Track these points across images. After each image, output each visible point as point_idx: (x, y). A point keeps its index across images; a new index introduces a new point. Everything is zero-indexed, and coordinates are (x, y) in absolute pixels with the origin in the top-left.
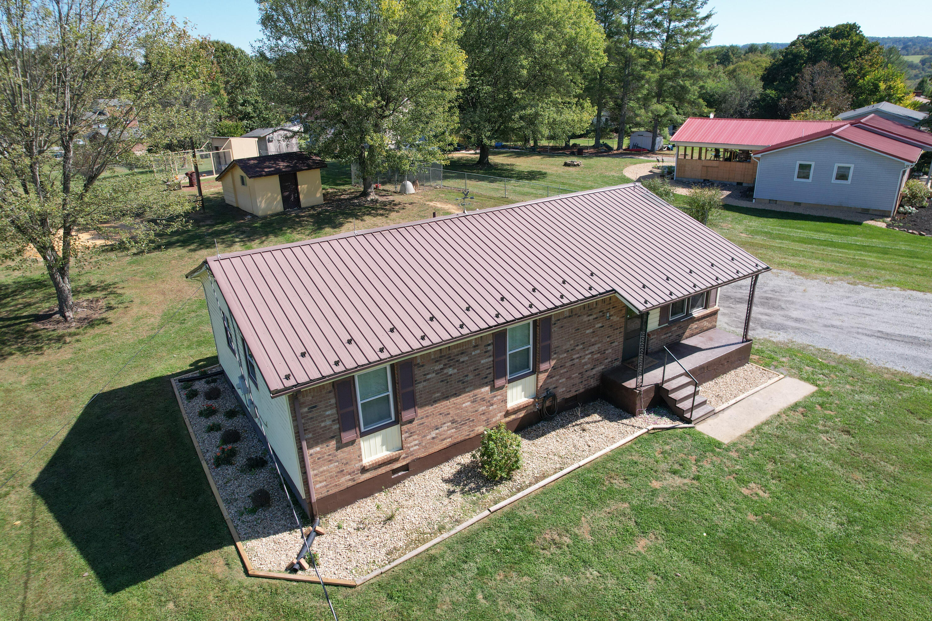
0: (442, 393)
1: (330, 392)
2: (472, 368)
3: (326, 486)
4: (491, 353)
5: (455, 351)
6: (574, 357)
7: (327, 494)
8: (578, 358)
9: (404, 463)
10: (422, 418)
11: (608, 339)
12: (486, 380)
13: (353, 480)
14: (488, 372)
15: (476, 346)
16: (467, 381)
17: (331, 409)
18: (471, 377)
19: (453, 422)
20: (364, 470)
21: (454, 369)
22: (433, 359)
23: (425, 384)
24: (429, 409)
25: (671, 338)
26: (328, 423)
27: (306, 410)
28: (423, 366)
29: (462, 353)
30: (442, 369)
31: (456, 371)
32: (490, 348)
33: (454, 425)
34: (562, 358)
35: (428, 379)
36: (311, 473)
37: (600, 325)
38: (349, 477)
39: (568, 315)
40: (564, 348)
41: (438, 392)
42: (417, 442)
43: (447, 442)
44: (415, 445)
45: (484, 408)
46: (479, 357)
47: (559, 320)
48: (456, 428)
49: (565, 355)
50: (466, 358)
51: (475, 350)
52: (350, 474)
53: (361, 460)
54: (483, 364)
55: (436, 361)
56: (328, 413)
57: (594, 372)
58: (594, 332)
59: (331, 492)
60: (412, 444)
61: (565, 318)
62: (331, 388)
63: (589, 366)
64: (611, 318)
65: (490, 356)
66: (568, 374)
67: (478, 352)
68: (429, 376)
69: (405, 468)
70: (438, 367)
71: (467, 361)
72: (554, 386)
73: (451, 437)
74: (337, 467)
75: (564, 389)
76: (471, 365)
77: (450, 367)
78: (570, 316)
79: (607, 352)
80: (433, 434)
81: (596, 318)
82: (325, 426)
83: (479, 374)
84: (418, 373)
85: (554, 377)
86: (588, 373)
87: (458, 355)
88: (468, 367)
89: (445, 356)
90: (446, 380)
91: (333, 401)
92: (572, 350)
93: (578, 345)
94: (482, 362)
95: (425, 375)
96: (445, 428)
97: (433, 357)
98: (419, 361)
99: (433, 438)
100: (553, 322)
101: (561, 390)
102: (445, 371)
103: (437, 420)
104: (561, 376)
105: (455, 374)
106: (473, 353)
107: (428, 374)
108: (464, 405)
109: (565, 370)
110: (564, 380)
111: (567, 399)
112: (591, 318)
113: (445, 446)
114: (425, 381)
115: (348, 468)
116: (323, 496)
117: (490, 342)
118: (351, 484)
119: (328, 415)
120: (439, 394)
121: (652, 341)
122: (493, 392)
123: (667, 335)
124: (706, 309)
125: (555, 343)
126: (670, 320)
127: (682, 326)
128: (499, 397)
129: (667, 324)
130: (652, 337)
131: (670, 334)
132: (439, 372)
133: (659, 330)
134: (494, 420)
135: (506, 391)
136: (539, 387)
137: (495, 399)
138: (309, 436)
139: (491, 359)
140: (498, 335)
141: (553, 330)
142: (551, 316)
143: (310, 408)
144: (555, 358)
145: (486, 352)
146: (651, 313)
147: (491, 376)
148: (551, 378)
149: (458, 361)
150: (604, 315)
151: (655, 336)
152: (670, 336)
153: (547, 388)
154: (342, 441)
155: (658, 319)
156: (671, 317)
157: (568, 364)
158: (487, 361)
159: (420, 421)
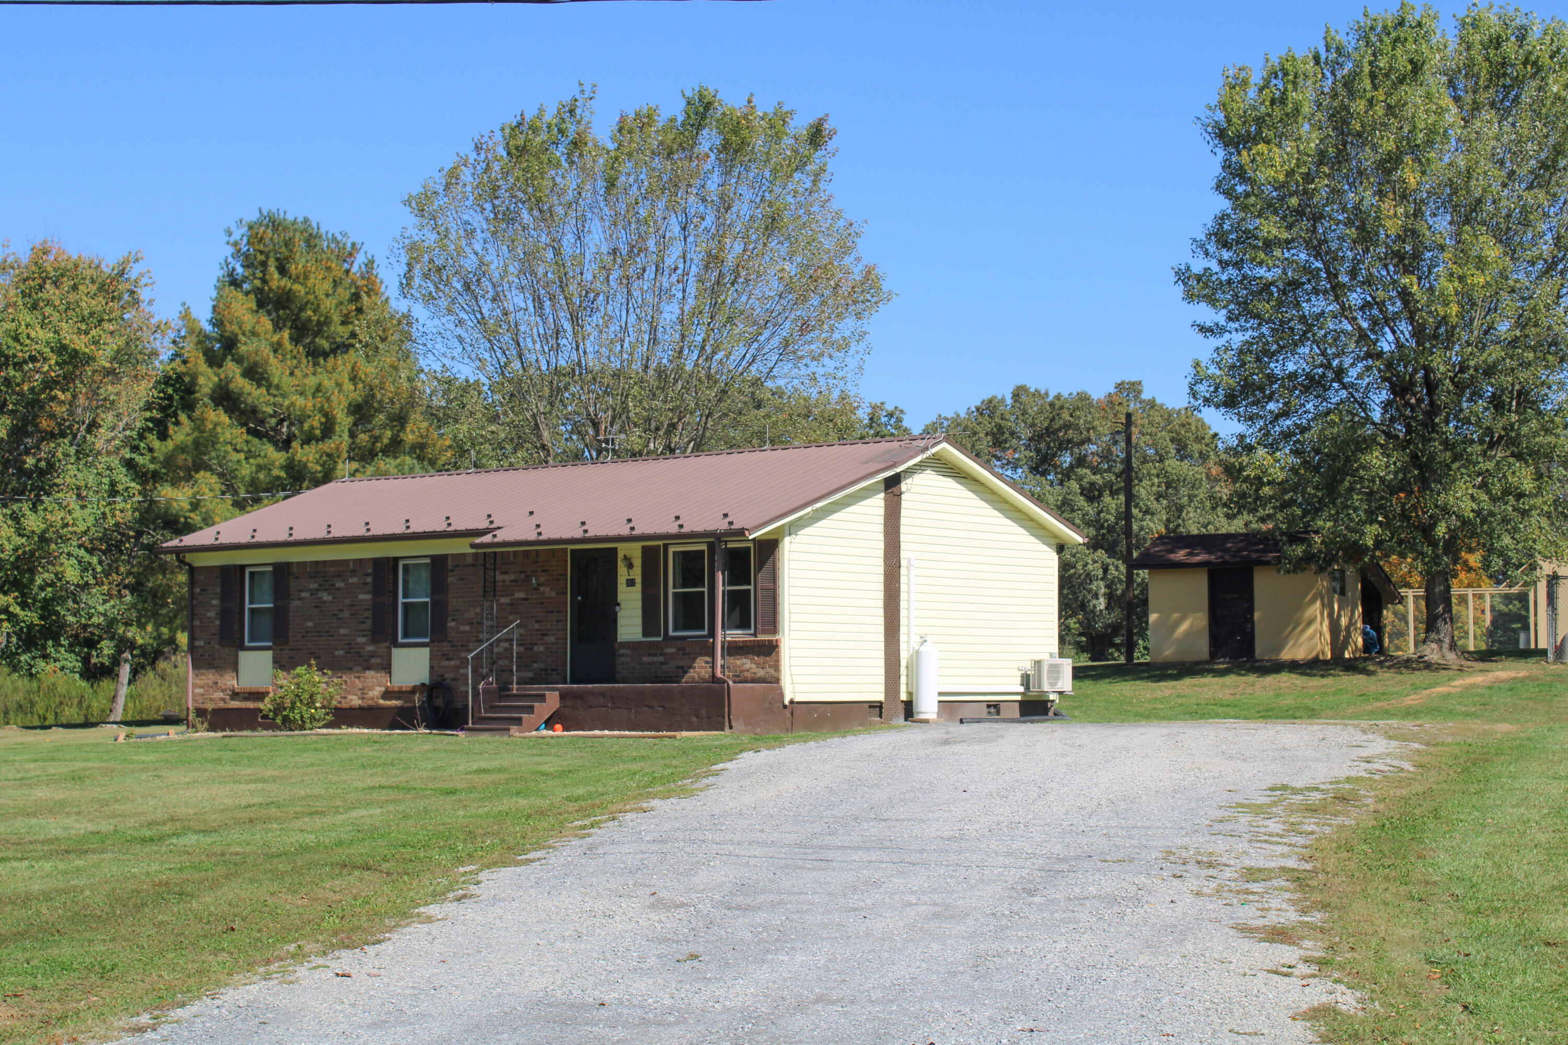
0: (315, 624)
1: (218, 577)
2: (347, 601)
3: (203, 695)
4: (370, 587)
5: (331, 570)
7: (202, 706)
10: (292, 650)
11: (537, 626)
12: (363, 627)
13: (223, 700)
14: (366, 614)
15: (354, 571)
16: (342, 619)
17: (217, 598)
18: (346, 614)
20: (236, 694)
21: (329, 594)
22: (308, 573)
23: (298, 603)
24: (299, 640)
26: (211, 614)
27: (198, 590)
28: (298, 578)
29: (338, 576)
30: (317, 590)
31: (330, 598)
34: (463, 632)
35: (302, 599)
36: (195, 671)
37: (521, 595)
38: (221, 695)
39: (470, 561)
40: (467, 615)
41: (311, 620)
45: (359, 669)
46: (357, 588)
47: (457, 566)
49: (468, 628)
50: (342, 585)
51: (352, 576)
52: (223, 691)
53: (235, 678)
54: (360, 601)
55: (312, 577)
58: (512, 604)
59: (205, 706)
61: (467, 566)
62: (219, 573)
64: (542, 589)
65: (368, 592)
67: (355, 580)
68: (303, 595)
70: (313, 586)
71: (343, 589)
72: (452, 675)
74: (213, 675)
76: (348, 597)
77: (325, 590)
78: (473, 565)
79: (536, 648)
81: (515, 581)
82: (210, 618)
83: (355, 614)
84: (293, 585)
85: (452, 659)
87: (334, 576)
88: (344, 597)
89: (320, 573)
90: (320, 606)
91: (218, 590)
92: (478, 623)
94: (361, 597)
95: (299, 591)
97: (308, 570)
98: (295, 569)
100: (450, 568)
102: (320, 594)
103: (309, 661)
104: (463, 663)
105: (329, 602)
106: (350, 581)
107: (302, 591)
108: (337, 653)
112: (507, 578)
114: (299, 599)
115: (222, 683)
116: (198, 706)
117: (370, 571)
118: (221, 704)
119: (213, 606)
120: (310, 624)
121: (624, 660)
122: (370, 648)
123: (655, 659)
124: (755, 635)
125: (454, 602)
126: (671, 633)
127: (688, 650)
128: (379, 661)
129: (660, 639)
130: (622, 651)
131: (662, 659)
132: (314, 592)
133: (640, 643)
134: (371, 694)
135: (389, 656)
136: (432, 667)
137: (373, 660)
138: (197, 623)
139: (369, 597)
140: (378, 563)
141: (449, 580)
142: (446, 556)
143: (203, 590)
144: (452, 628)
145: (365, 584)
146: (624, 605)
147: (369, 623)
148: (448, 659)
149: (333, 585)
150: (527, 580)
151: (628, 652)
152: (661, 663)
153: (442, 676)
154: (221, 644)
155: (639, 621)
156: (676, 629)
157: (473, 646)
158: (365, 597)
159: (291, 653)
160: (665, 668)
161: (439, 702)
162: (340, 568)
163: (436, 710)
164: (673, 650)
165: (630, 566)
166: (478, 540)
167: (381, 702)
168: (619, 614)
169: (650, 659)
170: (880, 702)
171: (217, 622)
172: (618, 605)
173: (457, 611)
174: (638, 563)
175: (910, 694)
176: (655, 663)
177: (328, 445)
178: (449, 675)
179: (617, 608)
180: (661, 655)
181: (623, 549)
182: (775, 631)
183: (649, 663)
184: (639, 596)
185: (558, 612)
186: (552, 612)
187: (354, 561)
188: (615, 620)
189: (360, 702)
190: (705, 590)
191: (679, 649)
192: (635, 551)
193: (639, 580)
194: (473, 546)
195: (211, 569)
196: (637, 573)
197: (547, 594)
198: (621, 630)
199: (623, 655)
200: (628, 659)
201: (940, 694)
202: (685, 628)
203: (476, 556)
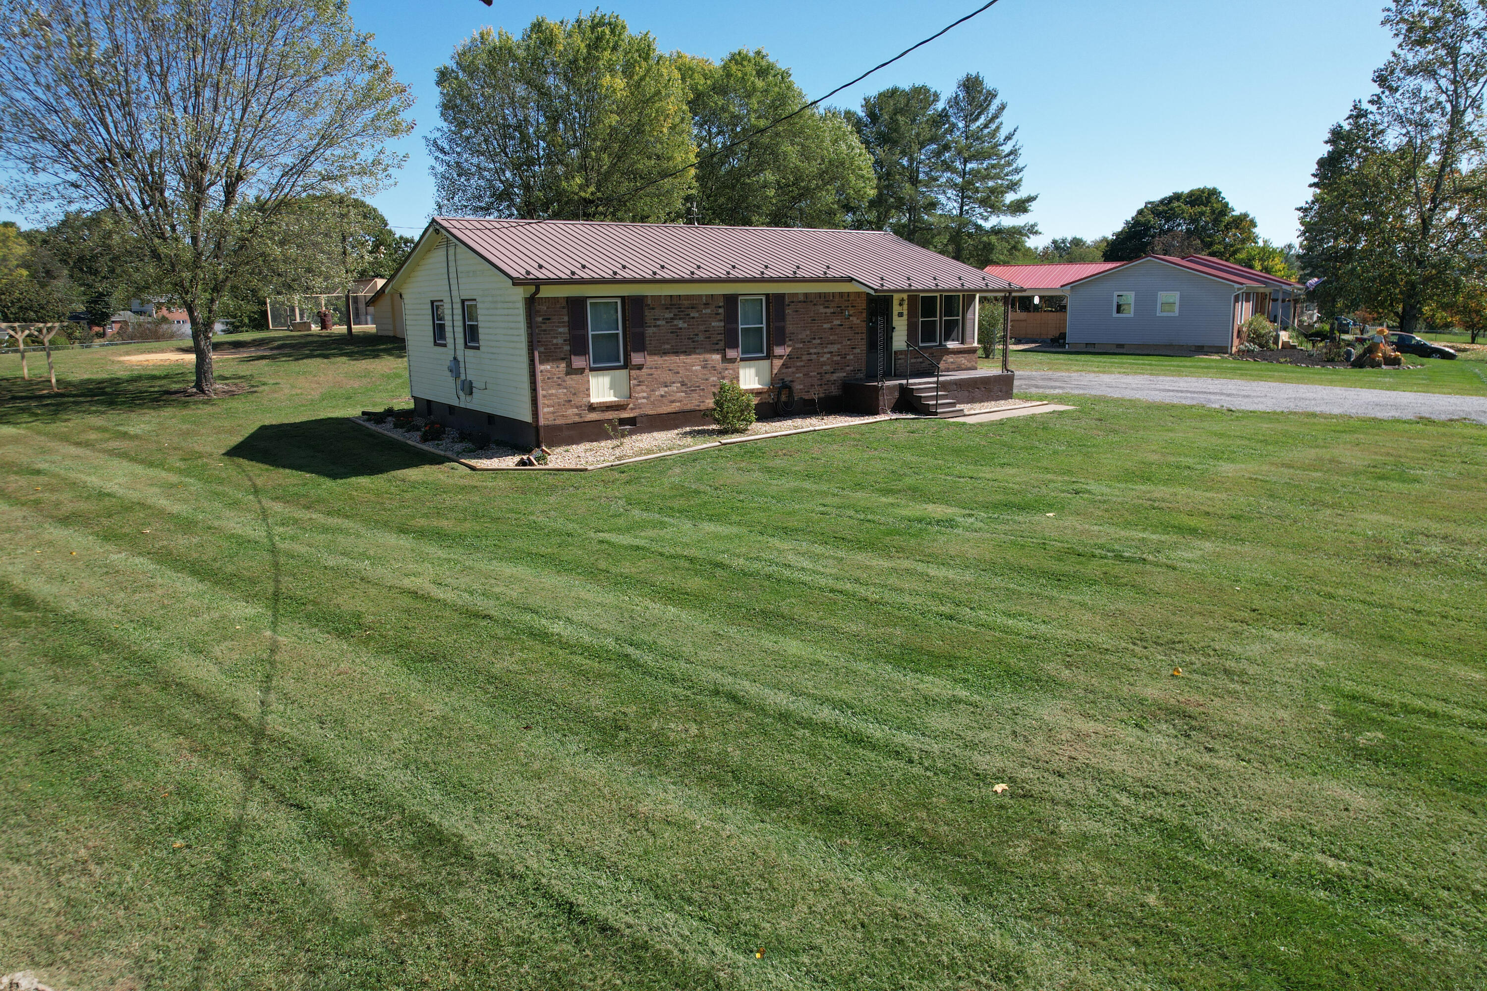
0: (672, 346)
1: (564, 308)
2: (702, 328)
3: (554, 413)
4: (722, 317)
5: (686, 303)
6: (812, 351)
7: (553, 423)
8: (815, 354)
9: (632, 415)
10: (651, 368)
11: (849, 343)
12: (717, 347)
13: (579, 415)
14: (719, 337)
15: (706, 304)
16: (697, 341)
17: (564, 326)
18: (701, 337)
19: (683, 384)
20: (592, 408)
21: (684, 322)
22: (663, 305)
23: (655, 329)
24: (657, 360)
25: (923, 365)
26: (560, 341)
27: (540, 319)
28: (653, 309)
29: (693, 308)
30: (672, 319)
31: (686, 325)
32: (721, 311)
33: (684, 388)
34: (798, 348)
35: (658, 326)
36: (541, 392)
37: (838, 322)
38: (575, 411)
39: (802, 298)
40: (800, 336)
41: (667, 343)
42: (645, 394)
43: (675, 407)
44: (644, 398)
45: (715, 379)
46: (710, 317)
47: (793, 302)
48: (685, 392)
49: (801, 345)
50: (696, 315)
51: (705, 308)
52: (577, 407)
53: (589, 395)
54: (713, 327)
55: (667, 308)
56: (561, 330)
57: (835, 377)
58: (831, 329)
59: (558, 422)
60: (641, 395)
61: (800, 302)
62: (564, 304)
63: (828, 367)
64: (851, 319)
65: (721, 321)
66: (806, 369)
67: (708, 311)
68: (659, 323)
69: (632, 421)
70: (669, 315)
71: (697, 318)
72: (790, 379)
73: (680, 401)
74: (565, 394)
75: (802, 387)
76: (702, 325)
77: (680, 319)
78: (804, 302)
79: (848, 357)
80: (662, 391)
81: (834, 313)
82: (557, 344)
83: (709, 337)
84: (648, 315)
85: (790, 367)
86: (827, 376)
87: (688, 308)
88: (698, 325)
89: (675, 305)
90: (676, 332)
91: (566, 319)
92: (808, 342)
93: (814, 338)
94: (713, 324)
95: (655, 319)
96: (674, 388)
97: (663, 302)
98: (649, 302)
99: (662, 396)
100: (787, 303)
101: (797, 387)
102: (675, 322)
103: (668, 377)
104: (798, 369)
105: (685, 328)
106: (704, 311)
107: (658, 319)
108: (694, 368)
109: (802, 364)
110: (801, 375)
111: (805, 400)
112: (828, 310)
113: (673, 410)
114: (655, 326)
115: (576, 400)
116: (550, 423)
117: (721, 304)
118: (577, 419)
119: (561, 333)
120: (668, 347)
121: (900, 363)
122: (724, 363)
125: (790, 328)
126: (920, 345)
128: (731, 372)
129: (917, 348)
130: (899, 357)
131: (921, 360)
132: (668, 321)
133: (906, 351)
135: (738, 368)
136: (774, 374)
137: (726, 372)
138: (541, 349)
139: (722, 324)
140: (726, 298)
141: (787, 312)
142: (785, 295)
143: (544, 319)
144: (790, 346)
145: (717, 314)
147: (722, 344)
148: (787, 368)
149: (689, 315)
150: (842, 312)
153: (782, 379)
154: (571, 367)
155: (905, 338)
156: (921, 342)
157: (805, 358)
158: (717, 324)
159: (649, 371)
161: (784, 398)
162: (694, 302)
163: (785, 403)
165: (902, 305)
168: (893, 334)
169: (915, 361)
171: (567, 348)
172: (895, 328)
173: (793, 334)
174: (906, 303)
178: (787, 379)
179: (892, 331)
181: (897, 297)
183: (914, 363)
184: (906, 323)
185: (860, 333)
187: (706, 296)
188: (891, 338)
190: (938, 319)
193: (905, 312)
195: (556, 300)
196: (905, 309)
197: (855, 322)
198: (895, 344)
203: (806, 295)
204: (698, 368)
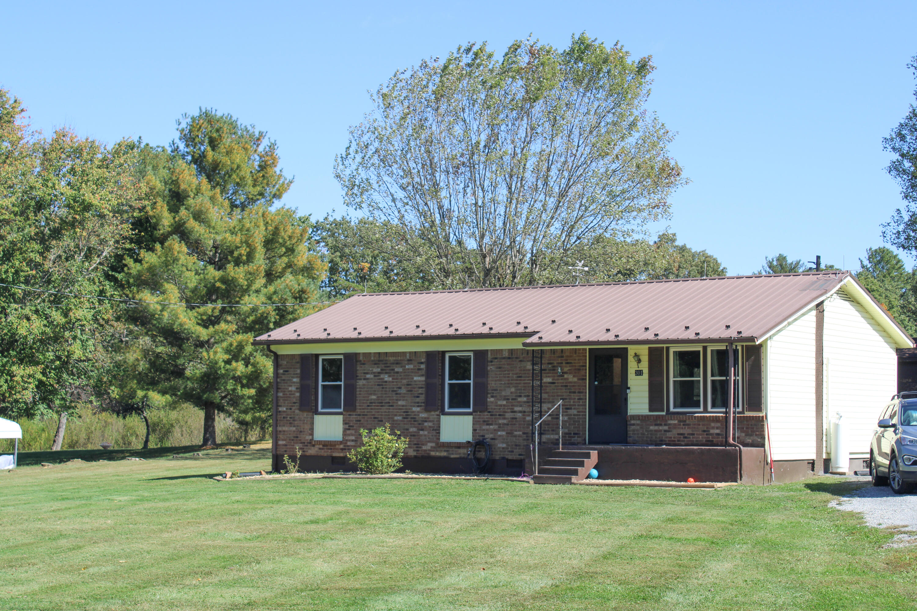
0: (378, 397)
1: (298, 363)
2: (405, 381)
3: (286, 445)
4: (423, 372)
5: (391, 359)
6: (516, 409)
8: (520, 412)
9: (342, 455)
10: (359, 415)
12: (418, 400)
14: (420, 391)
15: (410, 360)
16: (400, 394)
17: (297, 377)
18: (403, 391)
21: (389, 376)
22: (373, 361)
23: (364, 382)
24: (365, 408)
26: (293, 388)
27: (281, 371)
28: (364, 364)
29: (397, 364)
30: (379, 373)
31: (390, 379)
32: (423, 366)
34: (501, 405)
35: (367, 379)
36: (278, 428)
37: (549, 380)
39: (506, 354)
40: (503, 393)
41: (375, 394)
42: (353, 438)
44: (353, 441)
45: (414, 430)
46: (412, 372)
47: (496, 358)
49: (504, 403)
50: (400, 370)
51: (408, 364)
52: (302, 443)
53: (312, 434)
54: (415, 381)
55: (375, 364)
56: (295, 380)
60: (349, 438)
61: (504, 358)
62: (299, 360)
64: (566, 376)
65: (422, 375)
66: (509, 427)
67: (411, 366)
68: (368, 376)
69: (342, 460)
70: (376, 370)
71: (401, 372)
72: (491, 436)
74: (294, 431)
75: (504, 445)
76: (405, 379)
77: (386, 373)
78: (509, 358)
81: (543, 370)
82: (291, 391)
83: (411, 391)
84: (360, 369)
85: (491, 424)
87: (393, 364)
88: (402, 379)
89: (382, 361)
90: (382, 384)
91: (299, 371)
92: (513, 399)
93: (520, 396)
94: (415, 378)
95: (365, 373)
97: (372, 358)
98: (361, 358)
100: (489, 359)
102: (382, 376)
103: (373, 424)
104: (501, 427)
105: (390, 382)
106: (407, 367)
107: (367, 373)
108: (396, 418)
109: (505, 421)
110: (504, 433)
111: (508, 460)
114: (364, 379)
115: (301, 437)
116: (282, 453)
117: (423, 360)
119: (294, 382)
120: (374, 397)
121: (633, 429)
122: (423, 415)
123: (661, 428)
124: (743, 412)
125: (492, 384)
126: (672, 409)
127: (687, 422)
128: (430, 424)
129: (664, 413)
130: (632, 422)
131: (666, 428)
132: (377, 375)
133: (648, 416)
134: (424, 448)
135: (439, 421)
136: (474, 430)
137: (426, 424)
138: (280, 394)
139: (423, 379)
140: (430, 355)
141: (489, 368)
142: (487, 351)
143: (284, 371)
144: (492, 402)
145: (419, 369)
146: (632, 389)
147: (422, 398)
148: (488, 424)
149: (393, 370)
150: (554, 369)
151: (638, 422)
152: (665, 431)
153: (483, 436)
154: (300, 410)
155: (646, 400)
156: (675, 406)
157: (509, 415)
158: (419, 379)
159: (359, 418)
160: (669, 434)
161: (482, 455)
162: (398, 358)
163: (478, 460)
164: (676, 422)
165: (639, 361)
166: (529, 340)
167: (433, 454)
168: (629, 395)
169: (656, 428)
170: (813, 460)
171: (298, 394)
172: (629, 388)
173: (496, 390)
174: (645, 359)
175: (828, 454)
176: (661, 431)
177: (252, 267)
178: (489, 436)
179: (628, 391)
180: (665, 425)
181: (632, 350)
182: (760, 410)
183: (656, 431)
184: (647, 382)
185: (579, 392)
186: (574, 392)
187: (410, 353)
188: (626, 400)
189: (415, 454)
190: (701, 379)
191: (680, 421)
192: (644, 351)
193: (646, 371)
194: (524, 344)
195: (293, 356)
196: (645, 366)
197: (570, 380)
198: (630, 406)
199: (634, 425)
200: (638, 427)
201: (851, 453)
202: (682, 406)
203: (511, 351)
204: (400, 418)
